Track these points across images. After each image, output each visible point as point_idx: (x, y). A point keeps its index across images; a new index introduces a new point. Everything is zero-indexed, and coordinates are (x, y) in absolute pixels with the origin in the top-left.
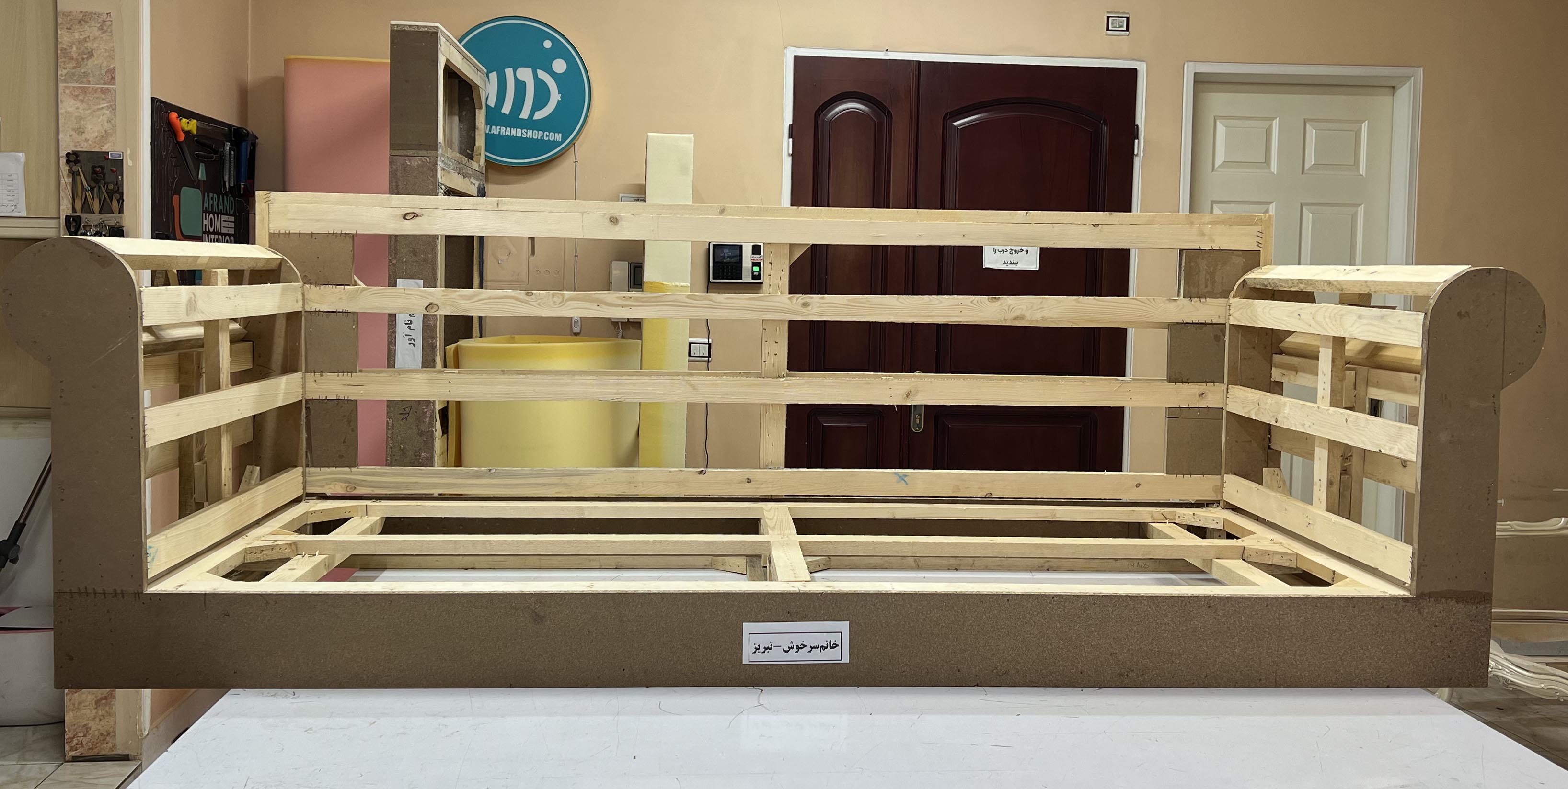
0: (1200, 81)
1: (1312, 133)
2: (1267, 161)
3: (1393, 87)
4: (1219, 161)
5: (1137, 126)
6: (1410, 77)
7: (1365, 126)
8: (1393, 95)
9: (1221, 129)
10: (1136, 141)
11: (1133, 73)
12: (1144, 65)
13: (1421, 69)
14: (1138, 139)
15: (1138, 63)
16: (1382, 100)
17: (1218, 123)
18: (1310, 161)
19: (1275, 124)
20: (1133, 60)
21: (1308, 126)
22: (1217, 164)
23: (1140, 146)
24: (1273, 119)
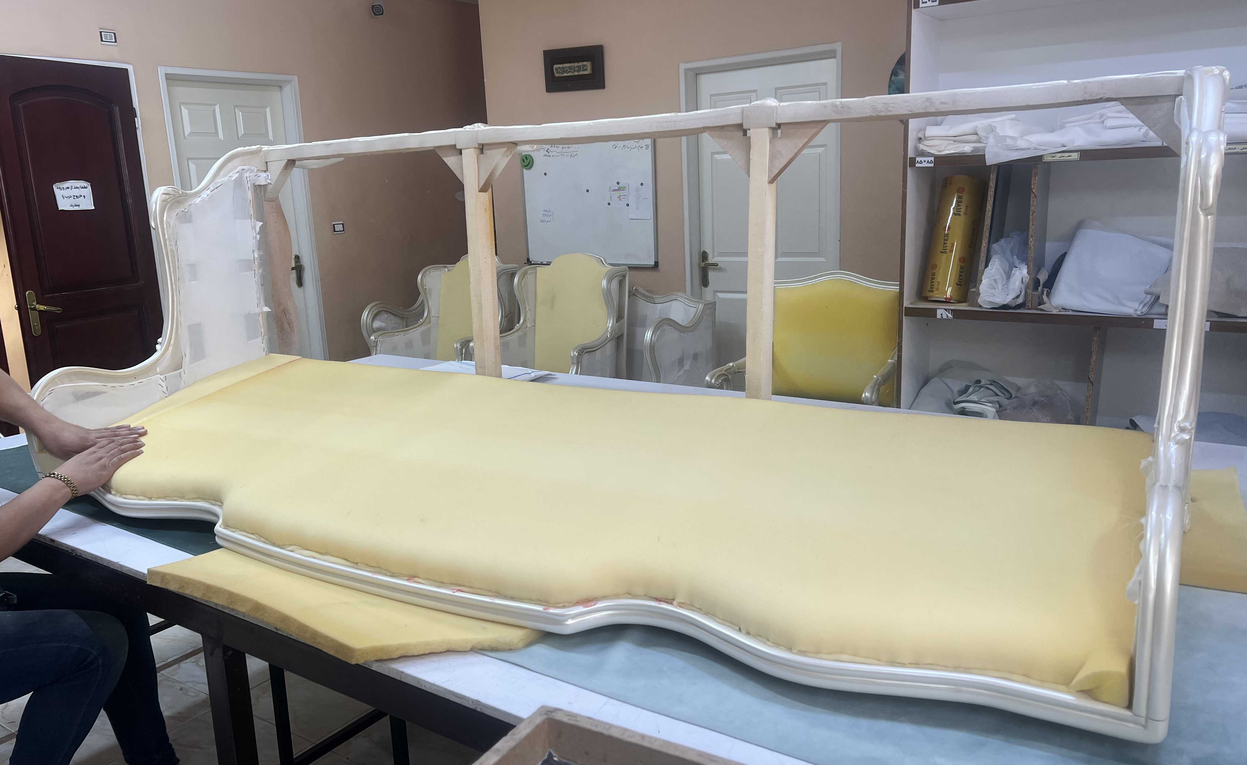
0: (170, 78)
1: (239, 115)
2: (216, 132)
3: (280, 87)
4: (187, 130)
5: (135, 108)
6: (290, 81)
7: (268, 110)
8: (281, 91)
9: (185, 112)
10: (136, 118)
11: (125, 71)
12: (132, 67)
13: (296, 76)
15: (127, 65)
16: (276, 94)
17: (183, 107)
18: (241, 131)
19: (217, 108)
20: (124, 63)
21: (236, 110)
22: (186, 135)
23: (138, 122)
24: (215, 105)
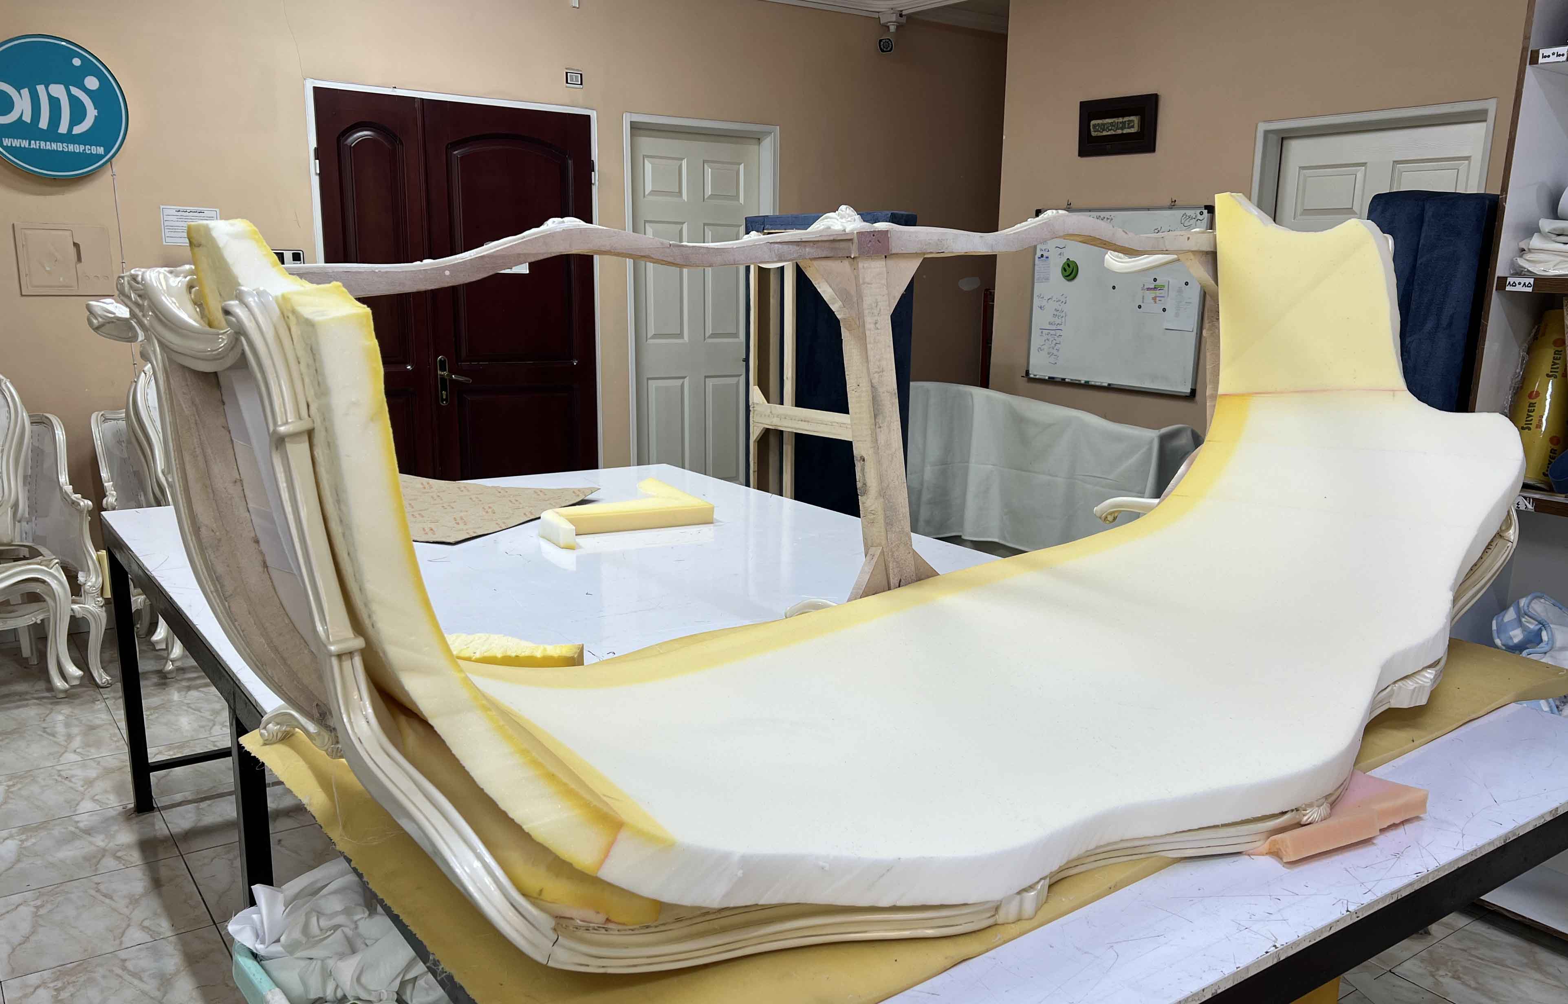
0: (636, 128)
1: (709, 171)
2: (680, 192)
3: (759, 139)
4: (649, 188)
5: (593, 161)
6: (771, 133)
7: (742, 167)
8: (760, 145)
9: (648, 166)
10: (593, 173)
11: (587, 118)
12: (595, 112)
13: (778, 127)
14: (594, 171)
15: (591, 111)
16: (753, 148)
17: (646, 161)
18: (709, 191)
19: (684, 163)
20: (587, 108)
21: (706, 166)
22: (647, 193)
23: (595, 177)
24: (682, 159)
